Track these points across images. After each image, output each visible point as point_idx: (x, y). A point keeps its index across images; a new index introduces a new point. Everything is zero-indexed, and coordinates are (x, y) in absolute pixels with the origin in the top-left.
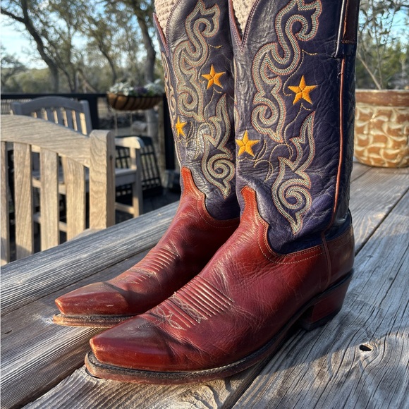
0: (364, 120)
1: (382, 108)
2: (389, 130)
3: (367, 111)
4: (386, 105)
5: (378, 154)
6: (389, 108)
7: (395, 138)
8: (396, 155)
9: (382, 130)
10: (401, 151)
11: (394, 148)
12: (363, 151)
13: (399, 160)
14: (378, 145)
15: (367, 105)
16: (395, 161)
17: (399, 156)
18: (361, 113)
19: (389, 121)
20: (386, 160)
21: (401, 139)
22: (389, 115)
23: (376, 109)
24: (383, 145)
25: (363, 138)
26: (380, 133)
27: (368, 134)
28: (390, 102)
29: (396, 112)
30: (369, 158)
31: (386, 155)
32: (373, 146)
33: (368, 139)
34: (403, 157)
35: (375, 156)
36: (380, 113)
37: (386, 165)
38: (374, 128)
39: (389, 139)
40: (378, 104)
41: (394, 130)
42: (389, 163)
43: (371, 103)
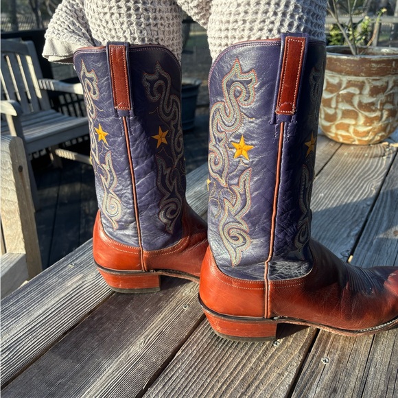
0: (331, 92)
1: (353, 78)
2: (361, 105)
3: (335, 81)
4: (357, 75)
5: (348, 131)
6: (361, 79)
7: (367, 114)
8: (368, 132)
9: (352, 104)
10: (374, 128)
11: (365, 124)
12: (330, 127)
13: (371, 138)
14: (347, 121)
15: (335, 74)
16: (367, 139)
17: (371, 133)
18: (328, 83)
19: (361, 93)
20: (356, 138)
21: (373, 115)
22: (361, 86)
23: (345, 79)
24: (352, 122)
25: (331, 112)
26: (350, 108)
27: (336, 108)
28: (362, 72)
29: (369, 83)
30: (336, 134)
31: (356, 132)
32: (341, 121)
33: (336, 113)
34: (376, 134)
35: (344, 133)
36: (350, 84)
37: (357, 143)
38: (342, 101)
39: (360, 114)
40: (348, 74)
41: (366, 104)
42: (359, 140)
43: (340, 72)
